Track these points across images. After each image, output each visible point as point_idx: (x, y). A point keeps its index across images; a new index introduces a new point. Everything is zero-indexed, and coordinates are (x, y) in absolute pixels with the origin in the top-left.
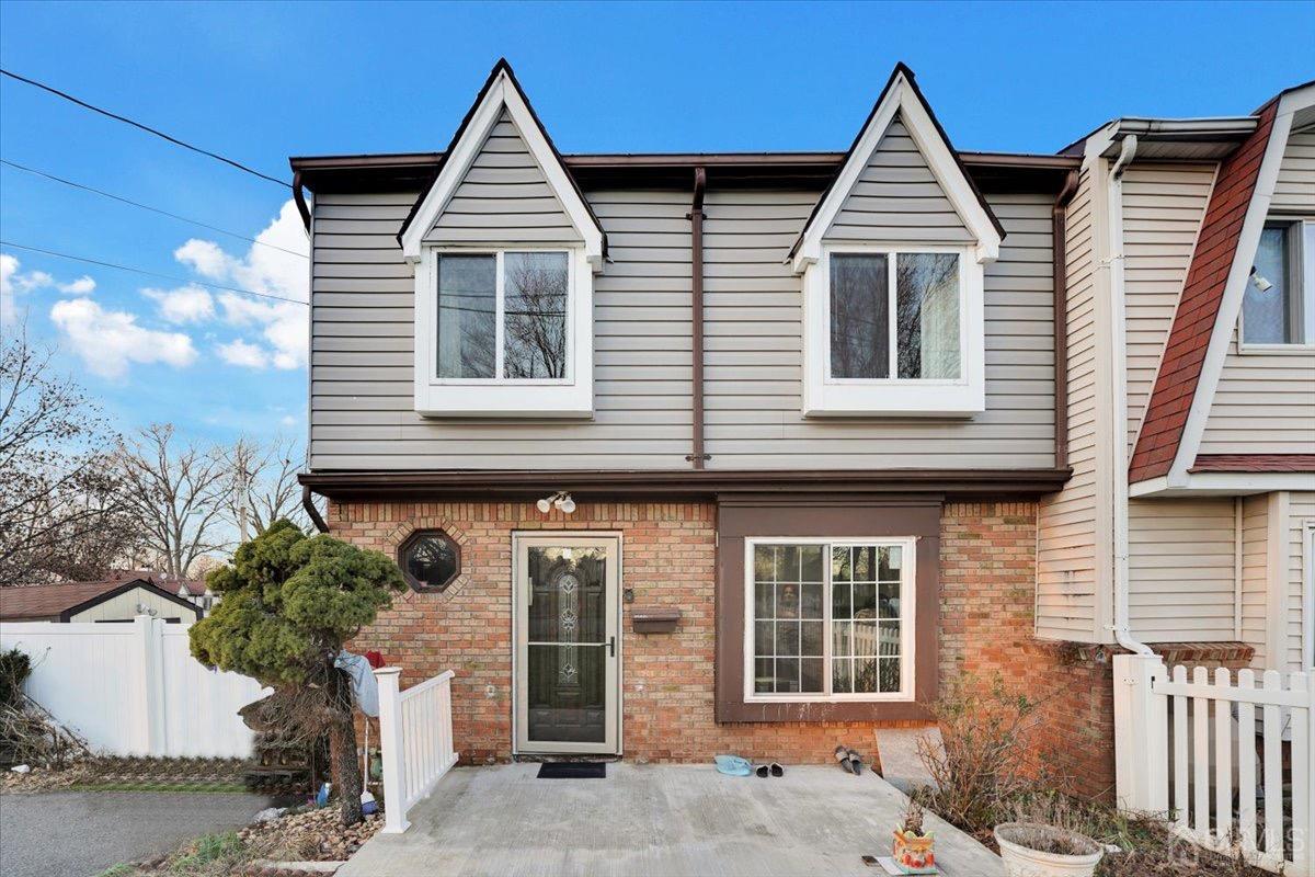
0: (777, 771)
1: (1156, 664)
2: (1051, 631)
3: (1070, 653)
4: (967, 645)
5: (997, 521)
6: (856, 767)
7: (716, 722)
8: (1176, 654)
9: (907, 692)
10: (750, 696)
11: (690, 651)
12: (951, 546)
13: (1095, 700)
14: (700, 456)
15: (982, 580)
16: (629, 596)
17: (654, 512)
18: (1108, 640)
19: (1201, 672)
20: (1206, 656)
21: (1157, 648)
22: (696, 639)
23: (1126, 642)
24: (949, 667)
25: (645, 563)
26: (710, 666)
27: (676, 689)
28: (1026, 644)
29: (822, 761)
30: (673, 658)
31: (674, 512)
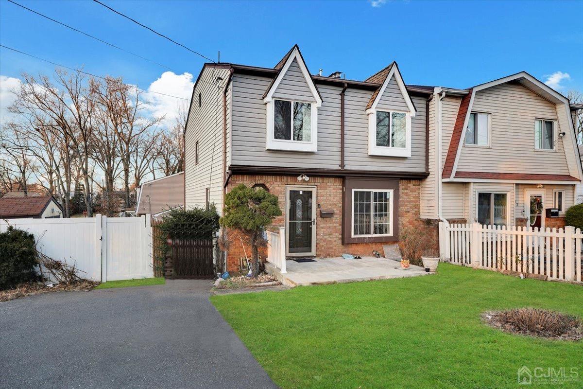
0: (359, 258)
1: (447, 224)
2: (424, 216)
3: (429, 222)
4: (404, 220)
5: (411, 185)
6: (378, 256)
7: (343, 244)
8: (452, 221)
9: (391, 234)
10: (353, 236)
11: (335, 223)
12: (401, 191)
13: (435, 234)
14: (342, 165)
15: (408, 202)
16: (319, 205)
17: (326, 180)
18: (437, 218)
19: (456, 225)
20: (457, 222)
21: (448, 220)
22: (337, 219)
23: (441, 219)
24: (400, 226)
25: (323, 196)
26: (340, 227)
27: (331, 235)
28: (418, 220)
29: (369, 255)
30: (331, 225)
31: (331, 180)
